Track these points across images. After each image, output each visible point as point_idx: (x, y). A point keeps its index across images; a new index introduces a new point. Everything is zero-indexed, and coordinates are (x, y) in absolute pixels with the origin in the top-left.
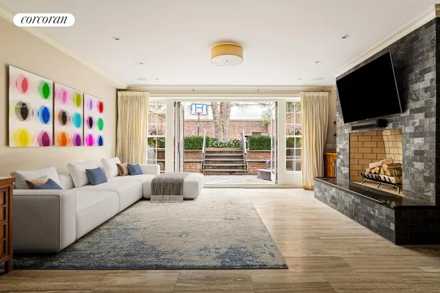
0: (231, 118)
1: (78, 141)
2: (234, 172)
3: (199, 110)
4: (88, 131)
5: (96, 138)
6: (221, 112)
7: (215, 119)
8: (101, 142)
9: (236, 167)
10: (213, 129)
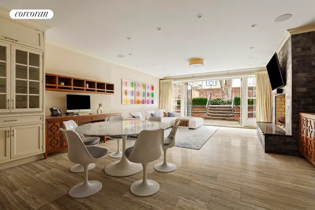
0: (233, 86)
1: (143, 102)
2: (226, 119)
3: (211, 83)
4: (147, 98)
5: (150, 101)
6: (226, 83)
7: (221, 87)
8: (153, 102)
9: (227, 116)
10: (221, 93)
